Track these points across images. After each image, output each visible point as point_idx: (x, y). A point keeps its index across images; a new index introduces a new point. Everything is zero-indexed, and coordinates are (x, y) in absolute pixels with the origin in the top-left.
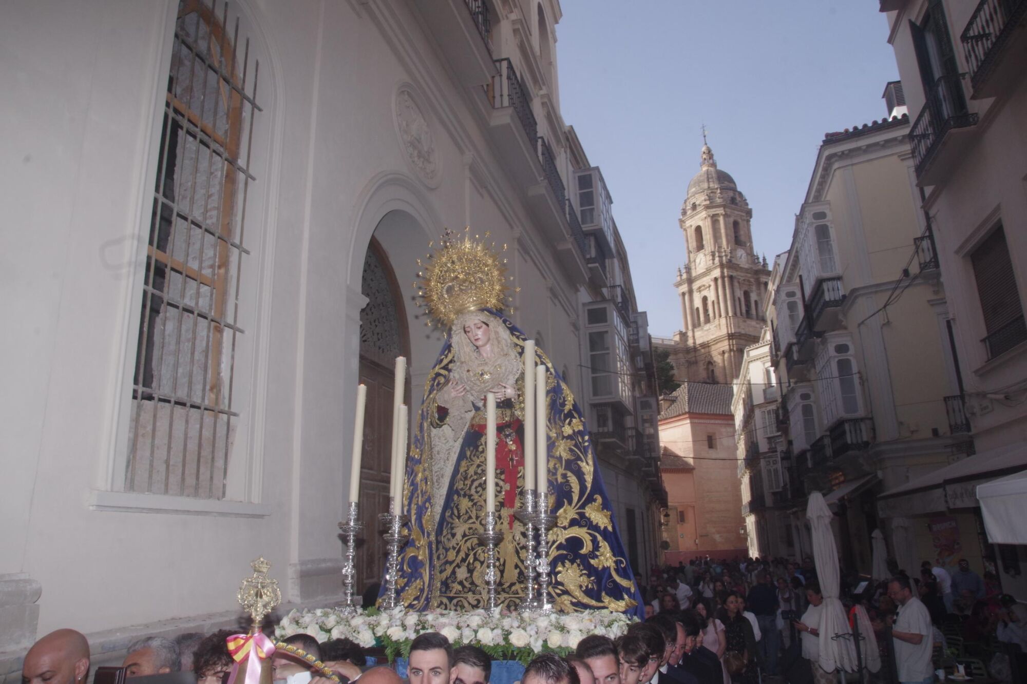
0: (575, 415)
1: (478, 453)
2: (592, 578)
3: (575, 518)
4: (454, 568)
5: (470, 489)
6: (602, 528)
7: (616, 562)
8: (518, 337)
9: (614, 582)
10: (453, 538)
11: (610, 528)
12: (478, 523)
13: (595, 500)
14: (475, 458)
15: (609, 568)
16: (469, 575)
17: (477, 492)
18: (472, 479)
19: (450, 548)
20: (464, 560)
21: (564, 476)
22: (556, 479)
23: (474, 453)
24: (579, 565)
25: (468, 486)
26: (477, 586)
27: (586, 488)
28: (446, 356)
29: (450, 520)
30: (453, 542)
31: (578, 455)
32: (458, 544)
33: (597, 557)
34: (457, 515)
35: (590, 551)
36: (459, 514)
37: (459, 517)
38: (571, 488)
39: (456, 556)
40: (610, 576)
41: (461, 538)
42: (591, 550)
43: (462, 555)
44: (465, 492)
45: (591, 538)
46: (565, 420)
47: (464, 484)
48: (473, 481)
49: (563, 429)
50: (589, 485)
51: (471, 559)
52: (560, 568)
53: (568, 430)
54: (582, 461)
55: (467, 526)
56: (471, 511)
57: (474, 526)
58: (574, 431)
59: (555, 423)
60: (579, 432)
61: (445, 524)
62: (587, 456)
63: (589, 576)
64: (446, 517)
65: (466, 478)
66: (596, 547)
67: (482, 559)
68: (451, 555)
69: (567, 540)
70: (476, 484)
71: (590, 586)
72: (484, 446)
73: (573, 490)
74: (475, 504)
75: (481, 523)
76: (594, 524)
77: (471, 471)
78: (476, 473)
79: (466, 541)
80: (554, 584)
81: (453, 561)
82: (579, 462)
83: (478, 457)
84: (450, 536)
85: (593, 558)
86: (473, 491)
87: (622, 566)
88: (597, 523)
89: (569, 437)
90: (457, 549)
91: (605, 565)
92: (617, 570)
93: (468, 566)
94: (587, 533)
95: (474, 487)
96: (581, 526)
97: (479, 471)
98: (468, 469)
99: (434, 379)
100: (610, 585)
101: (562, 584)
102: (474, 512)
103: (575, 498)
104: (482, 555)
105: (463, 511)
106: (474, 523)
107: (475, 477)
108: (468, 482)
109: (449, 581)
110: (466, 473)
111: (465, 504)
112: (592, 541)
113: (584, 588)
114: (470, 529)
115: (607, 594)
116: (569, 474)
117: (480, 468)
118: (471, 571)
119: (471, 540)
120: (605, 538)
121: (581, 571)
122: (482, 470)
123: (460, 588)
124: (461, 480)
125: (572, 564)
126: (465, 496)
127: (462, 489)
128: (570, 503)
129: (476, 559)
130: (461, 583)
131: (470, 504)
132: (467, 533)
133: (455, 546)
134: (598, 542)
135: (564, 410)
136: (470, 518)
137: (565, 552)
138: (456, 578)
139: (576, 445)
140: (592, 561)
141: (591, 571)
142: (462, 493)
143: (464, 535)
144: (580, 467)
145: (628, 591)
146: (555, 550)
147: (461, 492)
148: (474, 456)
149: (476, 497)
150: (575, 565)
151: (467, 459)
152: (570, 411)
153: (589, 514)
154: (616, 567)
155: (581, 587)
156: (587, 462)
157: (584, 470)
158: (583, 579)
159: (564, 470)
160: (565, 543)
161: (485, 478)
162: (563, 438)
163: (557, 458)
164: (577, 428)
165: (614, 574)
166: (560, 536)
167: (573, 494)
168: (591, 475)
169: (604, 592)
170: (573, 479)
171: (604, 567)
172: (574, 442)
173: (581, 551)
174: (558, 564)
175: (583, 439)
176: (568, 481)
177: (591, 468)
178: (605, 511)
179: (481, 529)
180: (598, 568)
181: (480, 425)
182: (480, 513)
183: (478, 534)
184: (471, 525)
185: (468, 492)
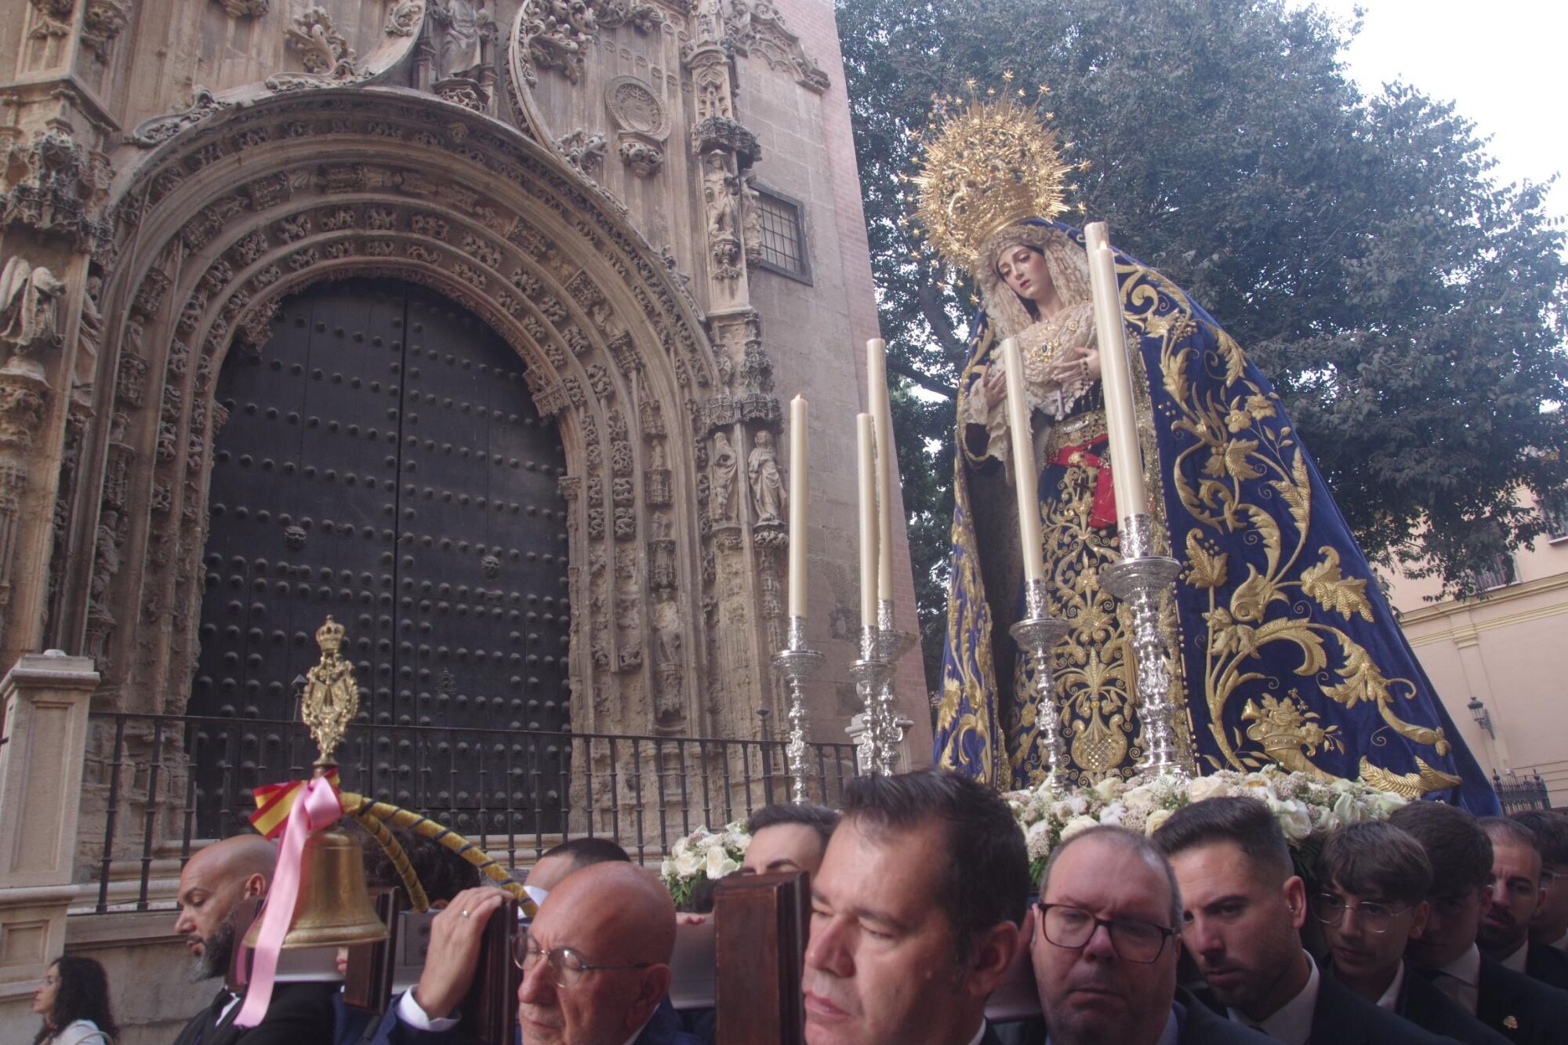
0: (1252, 387)
1: (1061, 505)
2: (1331, 728)
3: (1278, 601)
6: (1347, 614)
7: (1389, 689)
9: (1390, 733)
11: (1366, 614)
13: (1322, 558)
15: (1372, 704)
17: (1066, 581)
21: (1242, 515)
22: (1223, 523)
24: (1295, 702)
26: (1081, 770)
27: (1297, 533)
28: (982, 338)
31: (1270, 468)
33: (1340, 680)
35: (1321, 669)
38: (1261, 538)
40: (1380, 721)
42: (1324, 666)
45: (1321, 640)
46: (1229, 401)
49: (1227, 418)
50: (1302, 526)
52: (1249, 710)
53: (1236, 420)
54: (1281, 479)
55: (1056, 651)
57: (1067, 649)
58: (1253, 419)
59: (1206, 409)
60: (1265, 420)
62: (1291, 467)
63: (1323, 723)
66: (1336, 656)
67: (1087, 714)
69: (1261, 649)
70: (1062, 565)
71: (1326, 744)
72: (1071, 489)
73: (1265, 542)
75: (1079, 643)
76: (1326, 606)
78: (1061, 545)
80: (1242, 748)
82: (1273, 483)
85: (1330, 684)
86: (1059, 579)
87: (1408, 696)
88: (1333, 607)
89: (1241, 434)
91: (1364, 698)
92: (1395, 708)
94: (1309, 629)
96: (1292, 616)
97: (1067, 539)
100: (1380, 741)
101: (1259, 746)
102: (1065, 620)
103: (1273, 555)
104: (1087, 704)
106: (1066, 643)
107: (1060, 553)
109: (1028, 767)
112: (1323, 646)
113: (1312, 752)
115: (1372, 761)
116: (1253, 509)
118: (1067, 740)
119: (1062, 680)
120: (1357, 639)
121: (1303, 713)
122: (1071, 535)
125: (1280, 700)
128: (1262, 569)
129: (1075, 716)
131: (1057, 605)
134: (1342, 648)
135: (1224, 382)
137: (1260, 676)
139: (1261, 449)
140: (1326, 690)
141: (1327, 712)
144: (1276, 493)
145: (1428, 751)
146: (1236, 673)
148: (1055, 512)
150: (1287, 701)
152: (1238, 382)
153: (1312, 588)
154: (1391, 701)
155: (1304, 749)
156: (1293, 481)
157: (1287, 496)
158: (1308, 731)
159: (1240, 502)
160: (1256, 655)
161: (1079, 548)
162: (1230, 436)
163: (1219, 479)
164: (1258, 415)
165: (1387, 715)
166: (1244, 641)
167: (1266, 550)
168: (1306, 504)
169: (1363, 759)
170: (1262, 519)
171: (1359, 700)
172: (1255, 443)
173: (1300, 670)
174: (1245, 703)
175: (1277, 434)
176: (1252, 525)
177: (1305, 492)
178: (1350, 578)
179: (1079, 653)
180: (1345, 703)
181: (1061, 450)
182: (1075, 622)
183: (1076, 665)
184: (1061, 649)
185: (1050, 586)
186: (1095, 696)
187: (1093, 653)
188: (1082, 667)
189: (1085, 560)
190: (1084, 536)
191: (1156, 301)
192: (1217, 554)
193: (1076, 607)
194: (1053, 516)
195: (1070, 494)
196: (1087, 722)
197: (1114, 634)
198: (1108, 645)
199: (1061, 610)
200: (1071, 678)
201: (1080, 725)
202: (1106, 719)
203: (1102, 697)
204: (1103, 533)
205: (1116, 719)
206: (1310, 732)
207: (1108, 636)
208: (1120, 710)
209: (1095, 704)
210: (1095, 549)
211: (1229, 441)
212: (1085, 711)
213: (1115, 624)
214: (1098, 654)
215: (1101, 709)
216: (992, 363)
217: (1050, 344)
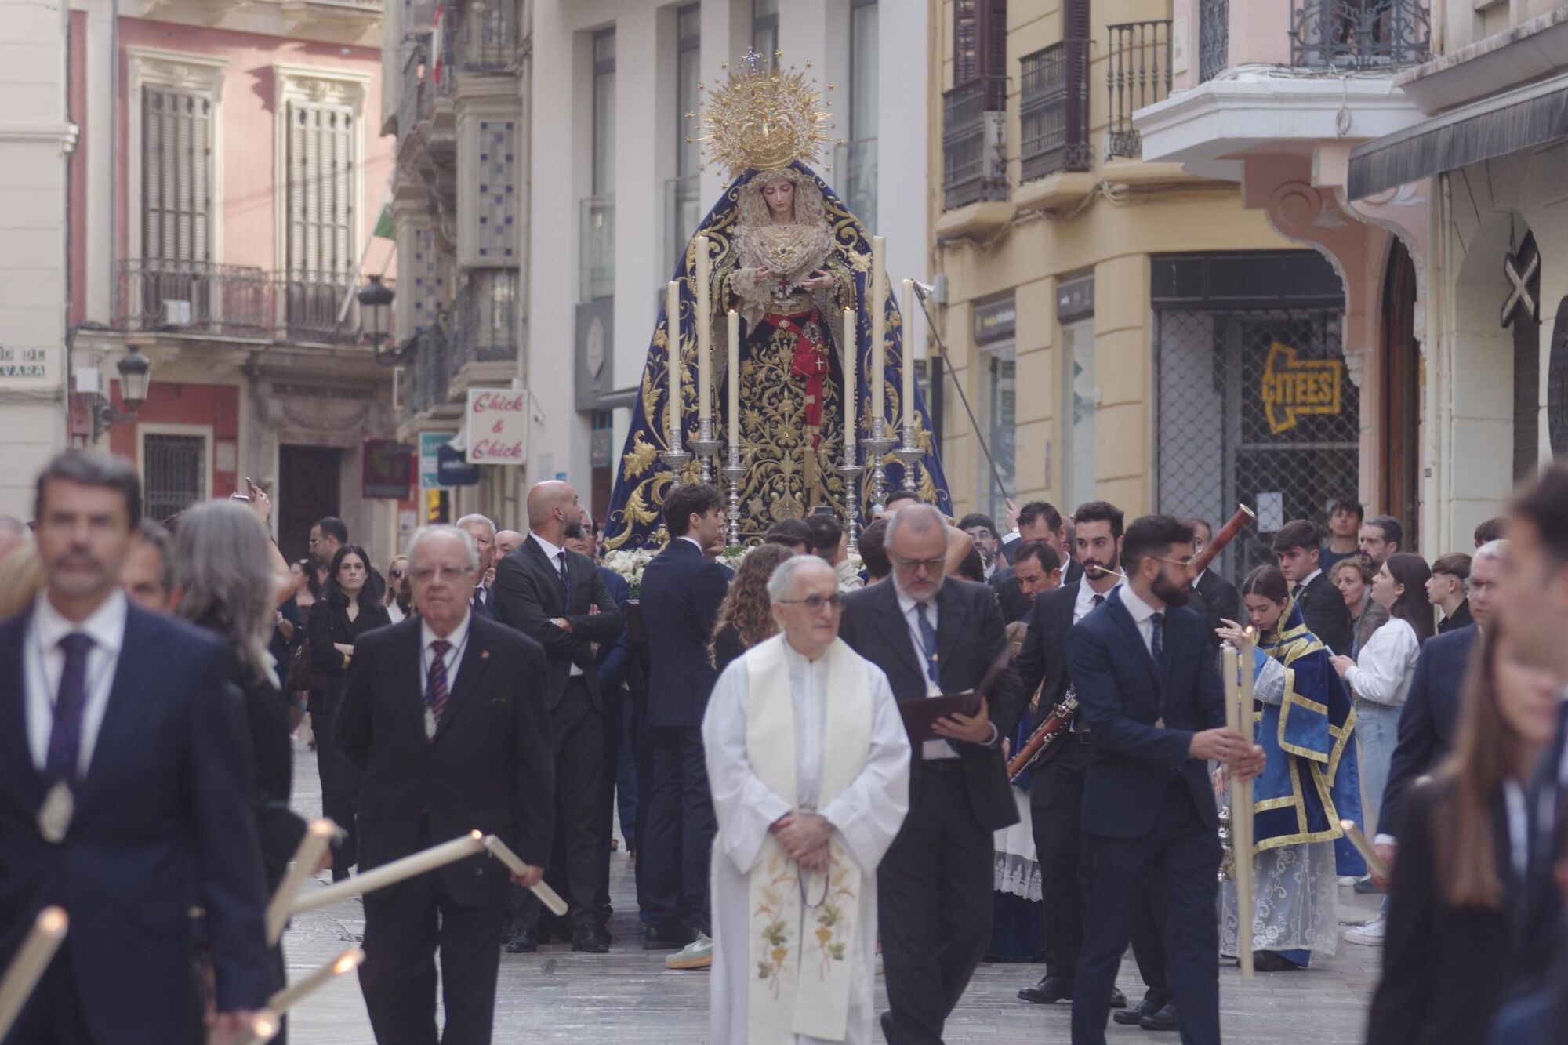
1: (769, 352)
3: (895, 440)
4: (745, 500)
5: (760, 399)
6: (923, 452)
8: (832, 202)
11: (930, 452)
12: (773, 444)
14: (766, 359)
16: (765, 508)
17: (771, 404)
18: (761, 385)
20: (757, 490)
23: (765, 351)
25: (759, 396)
26: (776, 522)
28: (726, 217)
31: (897, 360)
32: (747, 470)
34: (743, 432)
36: (746, 431)
37: (746, 436)
39: (747, 485)
41: (751, 462)
43: (753, 484)
44: (753, 403)
47: (751, 393)
48: (764, 389)
51: (766, 487)
53: (886, 326)
55: (760, 447)
56: (764, 429)
57: (769, 448)
58: (893, 327)
60: (898, 328)
65: (753, 385)
66: (918, 475)
67: (781, 489)
70: (768, 393)
72: (778, 344)
73: (892, 404)
74: (769, 419)
75: (777, 444)
77: (761, 375)
78: (768, 379)
79: (759, 466)
82: (898, 369)
83: (770, 358)
86: (765, 401)
89: (888, 337)
90: (747, 476)
95: (765, 396)
97: (773, 377)
98: (756, 373)
102: (767, 427)
103: (895, 412)
104: (780, 483)
105: (751, 427)
106: (768, 443)
107: (767, 384)
108: (758, 390)
110: (753, 378)
111: (753, 417)
114: (763, 450)
116: (888, 383)
117: (773, 373)
118: (767, 504)
119: (764, 465)
122: (776, 375)
123: (755, 524)
124: (745, 386)
126: (753, 408)
127: (748, 399)
128: (890, 421)
129: (772, 489)
130: (755, 518)
131: (762, 418)
133: (744, 472)
134: (919, 470)
136: (762, 436)
138: (748, 512)
139: (894, 347)
142: (749, 404)
143: (755, 459)
144: (899, 375)
147: (747, 402)
148: (764, 355)
149: (770, 410)
151: (753, 359)
152: (887, 300)
157: (903, 378)
161: (782, 386)
164: (894, 323)
167: (892, 409)
170: (891, 390)
171: (926, 500)
172: (892, 342)
176: (886, 393)
178: (926, 430)
179: (778, 451)
181: (773, 315)
182: (775, 431)
183: (775, 458)
184: (764, 446)
185: (757, 404)
186: (787, 478)
187: (787, 453)
188: (779, 460)
189: (786, 393)
190: (786, 377)
191: (856, 240)
193: (777, 422)
194: (762, 358)
195: (777, 347)
196: (781, 494)
197: (800, 444)
198: (797, 450)
200: (771, 466)
201: (775, 495)
202: (793, 494)
203: (791, 481)
204: (797, 378)
205: (798, 495)
207: (797, 445)
208: (800, 490)
209: (787, 484)
210: (792, 387)
212: (780, 486)
213: (801, 437)
214: (790, 453)
215: (790, 487)
216: (729, 237)
217: (787, 248)
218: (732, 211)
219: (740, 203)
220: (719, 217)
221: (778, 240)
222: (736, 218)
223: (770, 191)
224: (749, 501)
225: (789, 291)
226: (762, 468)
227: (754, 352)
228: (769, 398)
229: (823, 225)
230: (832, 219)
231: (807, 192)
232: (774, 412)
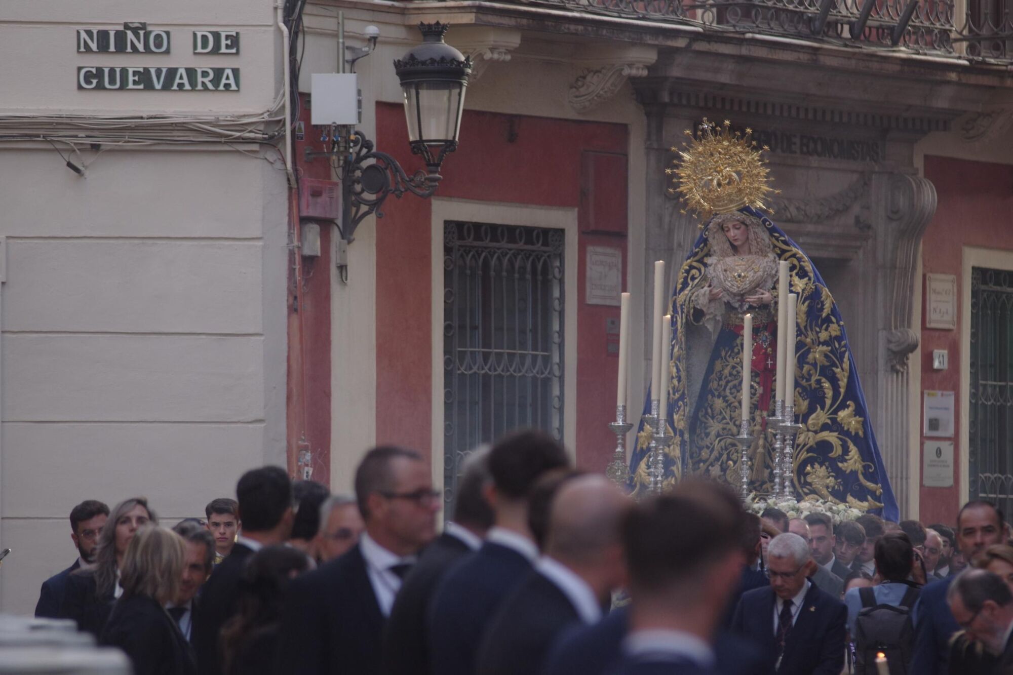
0: (833, 319)
1: (733, 354)
2: (839, 480)
3: (827, 423)
4: (708, 466)
5: (724, 390)
6: (853, 433)
7: (864, 467)
8: (777, 239)
9: (861, 485)
10: (707, 437)
11: (861, 433)
12: (732, 423)
13: (848, 406)
14: (730, 360)
15: (856, 472)
16: (722, 473)
17: (731, 393)
18: (727, 379)
19: (703, 447)
20: (717, 459)
21: (819, 382)
22: (810, 385)
23: (729, 353)
24: (827, 468)
25: (723, 387)
27: (840, 393)
28: (702, 250)
29: (705, 420)
30: (707, 441)
31: (834, 362)
32: (711, 444)
33: (846, 461)
34: (711, 415)
35: (839, 455)
36: (713, 414)
37: (713, 418)
38: (825, 393)
39: (710, 455)
40: (858, 479)
41: (715, 438)
42: (841, 454)
43: (715, 453)
44: (719, 393)
45: (840, 443)
46: (820, 328)
47: (719, 385)
48: (728, 382)
49: (820, 334)
50: (842, 390)
51: (725, 457)
52: (809, 468)
53: (824, 336)
54: (837, 367)
55: (721, 426)
56: (726, 413)
57: (728, 427)
58: (831, 336)
59: (812, 330)
60: (836, 337)
61: (699, 423)
62: (842, 361)
63: (836, 478)
64: (700, 416)
65: (720, 379)
66: (846, 451)
67: (735, 459)
68: (705, 454)
69: (817, 443)
70: (730, 385)
71: (836, 487)
72: (740, 348)
73: (826, 396)
74: (729, 405)
75: (735, 424)
76: (846, 428)
77: (726, 371)
78: (731, 374)
79: (720, 441)
80: (803, 484)
81: (707, 460)
82: (834, 369)
83: (733, 358)
84: (703, 435)
85: (842, 462)
86: (728, 391)
87: (870, 470)
88: (848, 429)
89: (825, 343)
90: (711, 449)
91: (853, 469)
92: (864, 475)
93: (721, 465)
94: (838, 437)
95: (728, 387)
96: (831, 431)
97: (735, 372)
98: (723, 370)
99: (688, 272)
100: (856, 488)
101: (810, 484)
102: (728, 412)
103: (828, 402)
104: (735, 454)
105: (717, 411)
106: (728, 423)
107: (730, 378)
108: (723, 383)
110: (721, 374)
111: (719, 403)
112: (842, 445)
113: (830, 490)
114: (724, 429)
115: (852, 495)
116: (824, 380)
117: (735, 370)
118: (724, 469)
119: (725, 440)
120: (855, 444)
121: (829, 473)
122: (737, 371)
124: (715, 379)
125: (821, 466)
126: (719, 397)
127: (716, 390)
128: (823, 408)
129: (729, 459)
131: (725, 404)
132: (721, 433)
133: (709, 445)
134: (849, 447)
135: (821, 315)
136: (724, 418)
137: (815, 455)
139: (831, 352)
140: (840, 465)
141: (838, 473)
142: (716, 394)
143: (718, 435)
144: (834, 373)
145: (873, 494)
146: (805, 453)
147: (715, 392)
148: (729, 356)
149: (730, 398)
150: (824, 467)
151: (722, 359)
152: (828, 315)
153: (842, 420)
154: (863, 472)
155: (827, 487)
156: (842, 369)
157: (838, 376)
158: (830, 481)
159: (819, 376)
160: (815, 446)
162: (820, 343)
163: (812, 364)
164: (834, 334)
165: (861, 477)
166: (811, 439)
167: (826, 399)
168: (845, 380)
169: (849, 494)
170: (827, 385)
171: (852, 470)
172: (830, 348)
173: (831, 455)
174: (807, 466)
175: (840, 344)
176: (822, 387)
177: (846, 374)
178: (857, 417)
180: (846, 471)
181: (736, 325)
182: (734, 414)
183: (733, 435)
184: (725, 426)
185: (722, 393)
191: (798, 268)
192: (806, 399)
193: (735, 407)
194: (728, 358)
195: (739, 350)
196: (735, 463)
199: (727, 407)
200: (729, 441)
201: (731, 463)
206: (831, 481)
211: (818, 346)
212: (734, 457)
216: (705, 265)
217: (743, 274)
218: (706, 245)
219: (710, 239)
220: (697, 250)
221: (737, 268)
222: (709, 251)
223: (726, 229)
224: (710, 468)
225: (746, 307)
226: (722, 443)
227: (723, 354)
228: (731, 389)
229: (771, 256)
230: (779, 252)
231: (757, 230)
232: (733, 400)
